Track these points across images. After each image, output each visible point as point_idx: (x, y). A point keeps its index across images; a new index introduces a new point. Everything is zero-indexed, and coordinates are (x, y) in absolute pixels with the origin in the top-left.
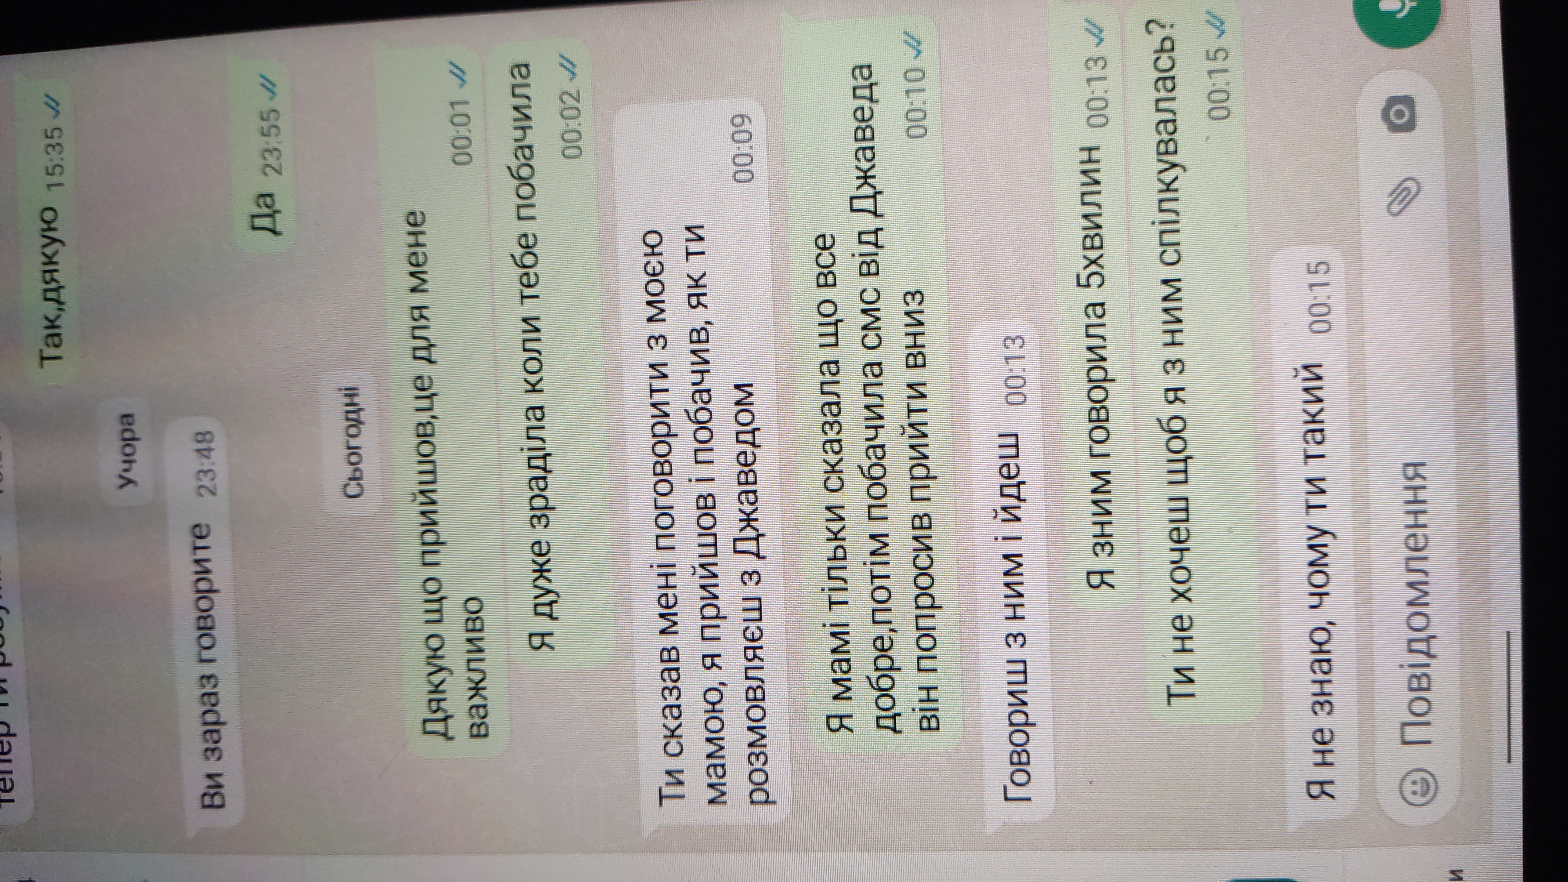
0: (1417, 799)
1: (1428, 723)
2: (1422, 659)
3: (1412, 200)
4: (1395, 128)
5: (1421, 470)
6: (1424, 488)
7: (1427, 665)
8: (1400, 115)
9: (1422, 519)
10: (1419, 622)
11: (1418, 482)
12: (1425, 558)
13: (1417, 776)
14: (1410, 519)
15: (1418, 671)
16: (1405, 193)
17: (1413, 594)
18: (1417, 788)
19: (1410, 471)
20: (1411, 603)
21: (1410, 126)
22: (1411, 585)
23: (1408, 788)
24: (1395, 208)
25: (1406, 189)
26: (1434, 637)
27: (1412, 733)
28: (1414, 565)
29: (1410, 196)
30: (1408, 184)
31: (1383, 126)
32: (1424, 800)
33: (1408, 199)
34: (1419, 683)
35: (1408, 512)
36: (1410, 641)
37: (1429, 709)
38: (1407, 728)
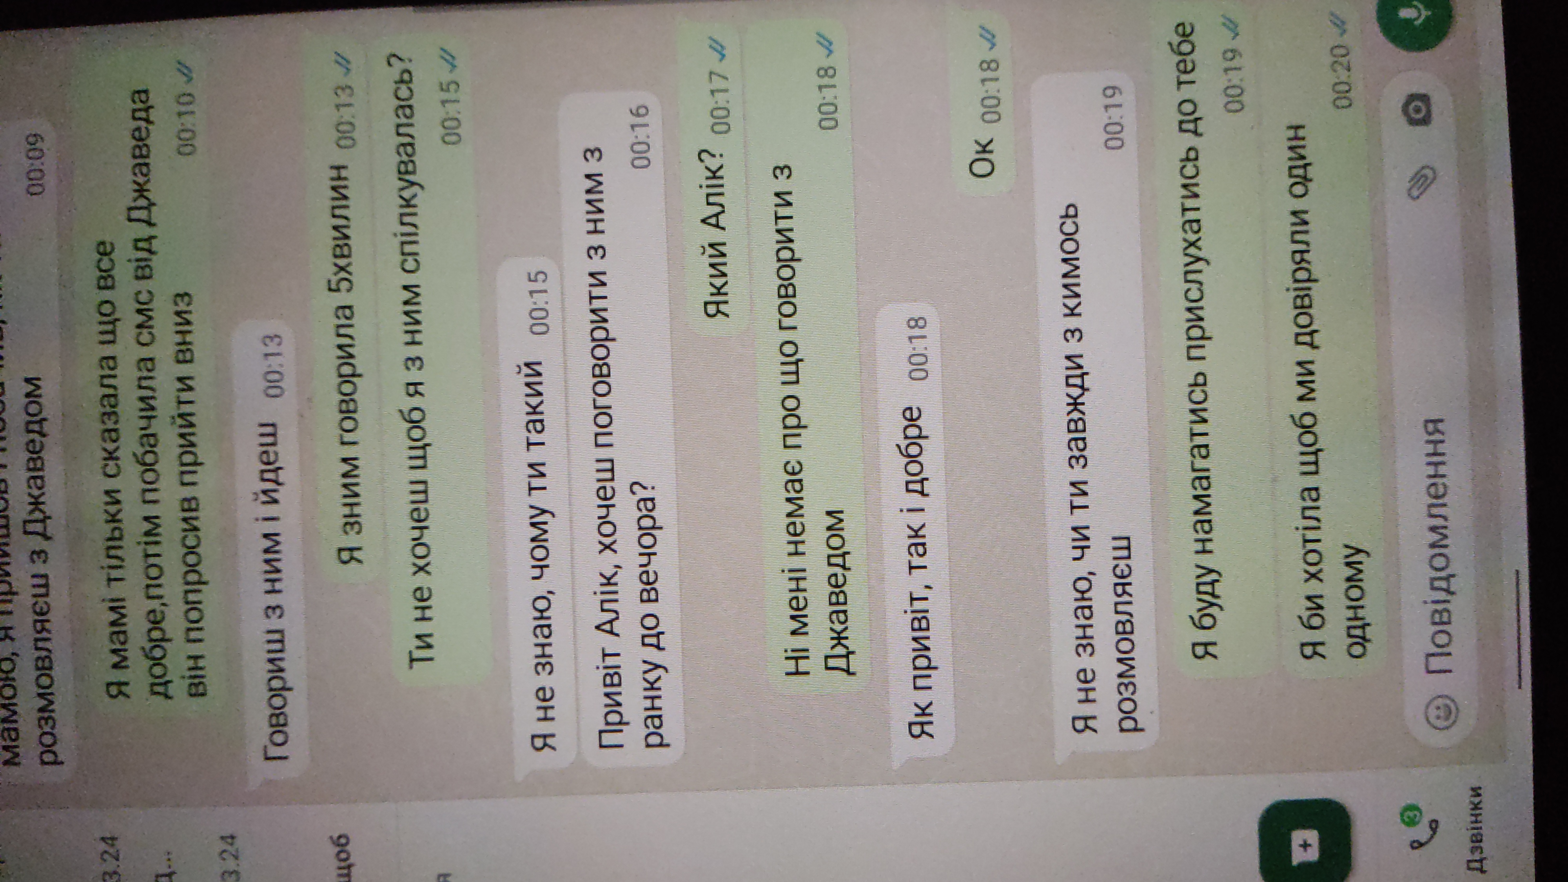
0: (1441, 723)
1: (1449, 654)
2: (1442, 596)
3: (1429, 185)
4: (1413, 122)
5: (1440, 426)
6: (1442, 442)
7: (1448, 601)
8: (1418, 110)
9: (1442, 470)
10: (1440, 562)
11: (1437, 437)
12: (1444, 505)
13: (1440, 702)
14: (1431, 470)
15: (1439, 607)
16: (1423, 179)
17: (1435, 537)
18: (1442, 713)
19: (1431, 427)
20: (1433, 546)
21: (1425, 121)
22: (1433, 529)
23: (1432, 712)
24: (1415, 193)
25: (1425, 176)
26: (1453, 576)
27: (1436, 663)
28: (1435, 511)
29: (1429, 181)
30: (1427, 172)
31: (1403, 120)
32: (1446, 724)
33: (1426, 185)
34: (1441, 618)
35: (1429, 464)
36: (1433, 579)
37: (1450, 641)
38: (1431, 659)
